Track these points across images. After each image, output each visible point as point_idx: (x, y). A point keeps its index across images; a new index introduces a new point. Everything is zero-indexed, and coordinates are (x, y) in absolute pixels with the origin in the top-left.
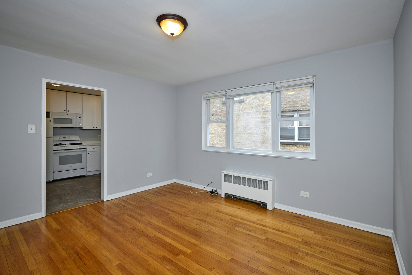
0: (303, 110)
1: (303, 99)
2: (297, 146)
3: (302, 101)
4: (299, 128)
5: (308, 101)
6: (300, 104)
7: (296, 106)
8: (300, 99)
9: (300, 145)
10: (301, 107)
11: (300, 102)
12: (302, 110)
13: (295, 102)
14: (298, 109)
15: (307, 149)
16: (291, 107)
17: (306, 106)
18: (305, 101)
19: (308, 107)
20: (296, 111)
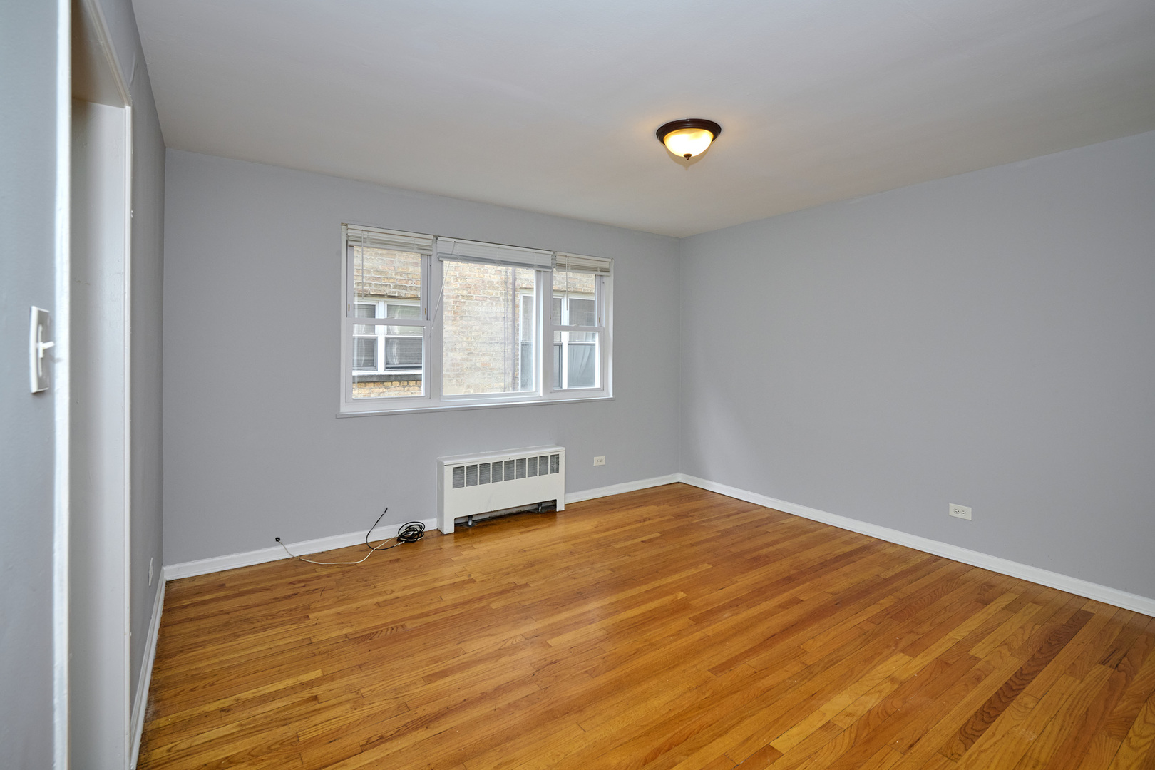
0: (400, 297)
1: (401, 269)
2: (385, 384)
3: (396, 274)
4: (387, 340)
5: (410, 276)
6: (391, 281)
7: (384, 285)
8: (393, 268)
9: (392, 382)
10: (395, 287)
11: (394, 276)
12: (396, 295)
13: (380, 274)
14: (387, 291)
15: (408, 390)
16: (370, 284)
17: (406, 286)
18: (405, 276)
19: (411, 290)
20: (382, 296)
